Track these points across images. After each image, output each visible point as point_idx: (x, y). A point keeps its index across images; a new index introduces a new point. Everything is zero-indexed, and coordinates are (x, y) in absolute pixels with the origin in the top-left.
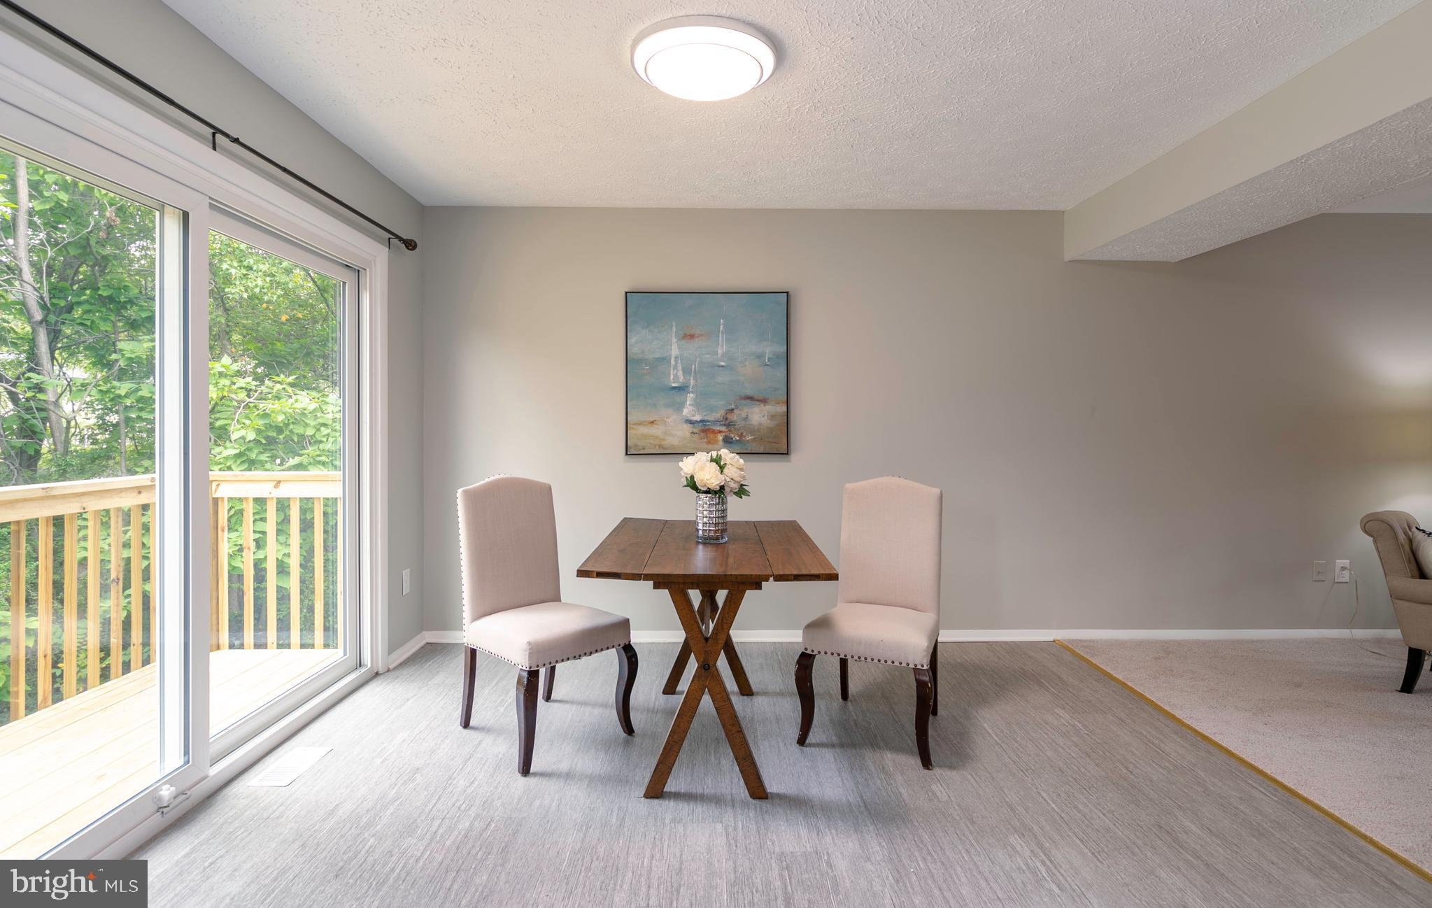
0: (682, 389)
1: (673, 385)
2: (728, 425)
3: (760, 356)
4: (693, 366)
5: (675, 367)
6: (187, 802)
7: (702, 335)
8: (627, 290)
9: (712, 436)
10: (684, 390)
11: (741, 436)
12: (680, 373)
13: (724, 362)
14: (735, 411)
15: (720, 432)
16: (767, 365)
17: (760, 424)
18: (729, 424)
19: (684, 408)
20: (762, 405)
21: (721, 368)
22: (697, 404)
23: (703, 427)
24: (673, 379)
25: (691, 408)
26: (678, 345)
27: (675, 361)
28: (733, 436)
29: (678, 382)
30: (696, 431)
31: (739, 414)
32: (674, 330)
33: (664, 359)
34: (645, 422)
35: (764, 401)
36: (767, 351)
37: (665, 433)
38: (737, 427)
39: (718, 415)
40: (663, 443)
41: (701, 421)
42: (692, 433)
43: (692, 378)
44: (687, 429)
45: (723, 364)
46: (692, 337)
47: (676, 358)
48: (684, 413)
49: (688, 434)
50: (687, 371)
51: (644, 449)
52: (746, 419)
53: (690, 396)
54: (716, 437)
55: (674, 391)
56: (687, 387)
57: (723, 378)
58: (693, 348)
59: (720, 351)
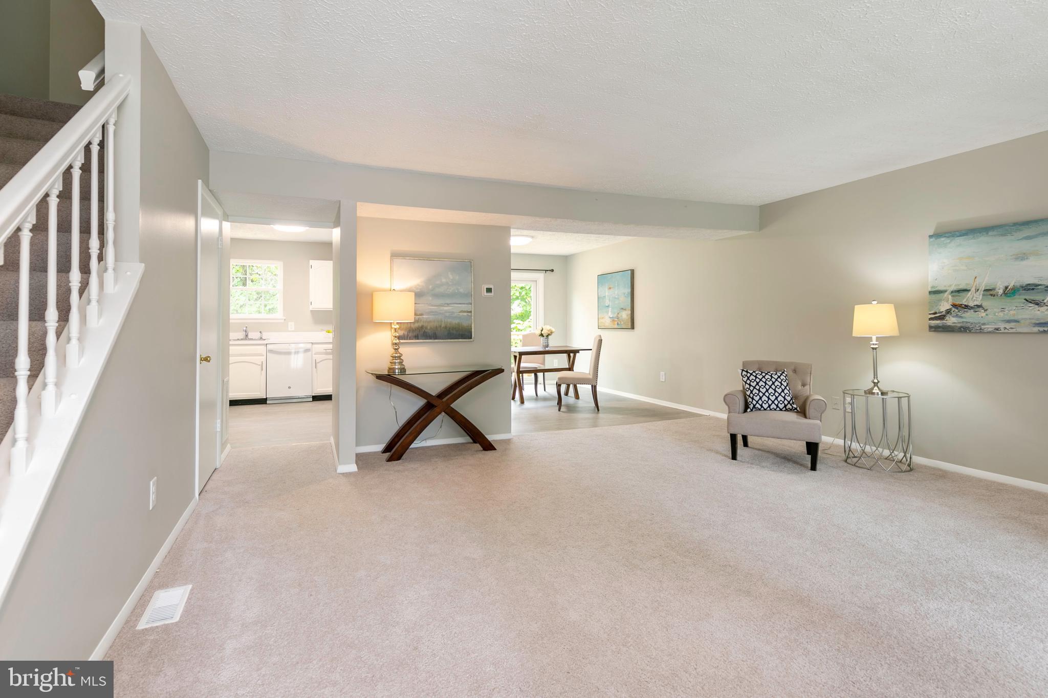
0: (608, 306)
2: (618, 319)
3: (625, 294)
4: (611, 298)
5: (607, 299)
7: (612, 288)
8: (598, 274)
9: (614, 322)
15: (617, 321)
16: (627, 297)
17: (626, 318)
21: (616, 299)
22: (611, 311)
25: (610, 313)
26: (608, 291)
28: (619, 322)
29: (608, 304)
31: (620, 315)
32: (608, 286)
34: (601, 317)
35: (625, 310)
36: (628, 292)
37: (605, 322)
38: (620, 319)
39: (615, 315)
40: (605, 325)
41: (613, 317)
42: (611, 321)
43: (610, 303)
44: (609, 320)
45: (617, 297)
46: (610, 288)
47: (608, 296)
48: (609, 315)
49: (609, 322)
50: (609, 300)
51: (601, 326)
52: (622, 316)
53: (610, 309)
54: (616, 323)
57: (617, 302)
58: (611, 292)
59: (616, 293)
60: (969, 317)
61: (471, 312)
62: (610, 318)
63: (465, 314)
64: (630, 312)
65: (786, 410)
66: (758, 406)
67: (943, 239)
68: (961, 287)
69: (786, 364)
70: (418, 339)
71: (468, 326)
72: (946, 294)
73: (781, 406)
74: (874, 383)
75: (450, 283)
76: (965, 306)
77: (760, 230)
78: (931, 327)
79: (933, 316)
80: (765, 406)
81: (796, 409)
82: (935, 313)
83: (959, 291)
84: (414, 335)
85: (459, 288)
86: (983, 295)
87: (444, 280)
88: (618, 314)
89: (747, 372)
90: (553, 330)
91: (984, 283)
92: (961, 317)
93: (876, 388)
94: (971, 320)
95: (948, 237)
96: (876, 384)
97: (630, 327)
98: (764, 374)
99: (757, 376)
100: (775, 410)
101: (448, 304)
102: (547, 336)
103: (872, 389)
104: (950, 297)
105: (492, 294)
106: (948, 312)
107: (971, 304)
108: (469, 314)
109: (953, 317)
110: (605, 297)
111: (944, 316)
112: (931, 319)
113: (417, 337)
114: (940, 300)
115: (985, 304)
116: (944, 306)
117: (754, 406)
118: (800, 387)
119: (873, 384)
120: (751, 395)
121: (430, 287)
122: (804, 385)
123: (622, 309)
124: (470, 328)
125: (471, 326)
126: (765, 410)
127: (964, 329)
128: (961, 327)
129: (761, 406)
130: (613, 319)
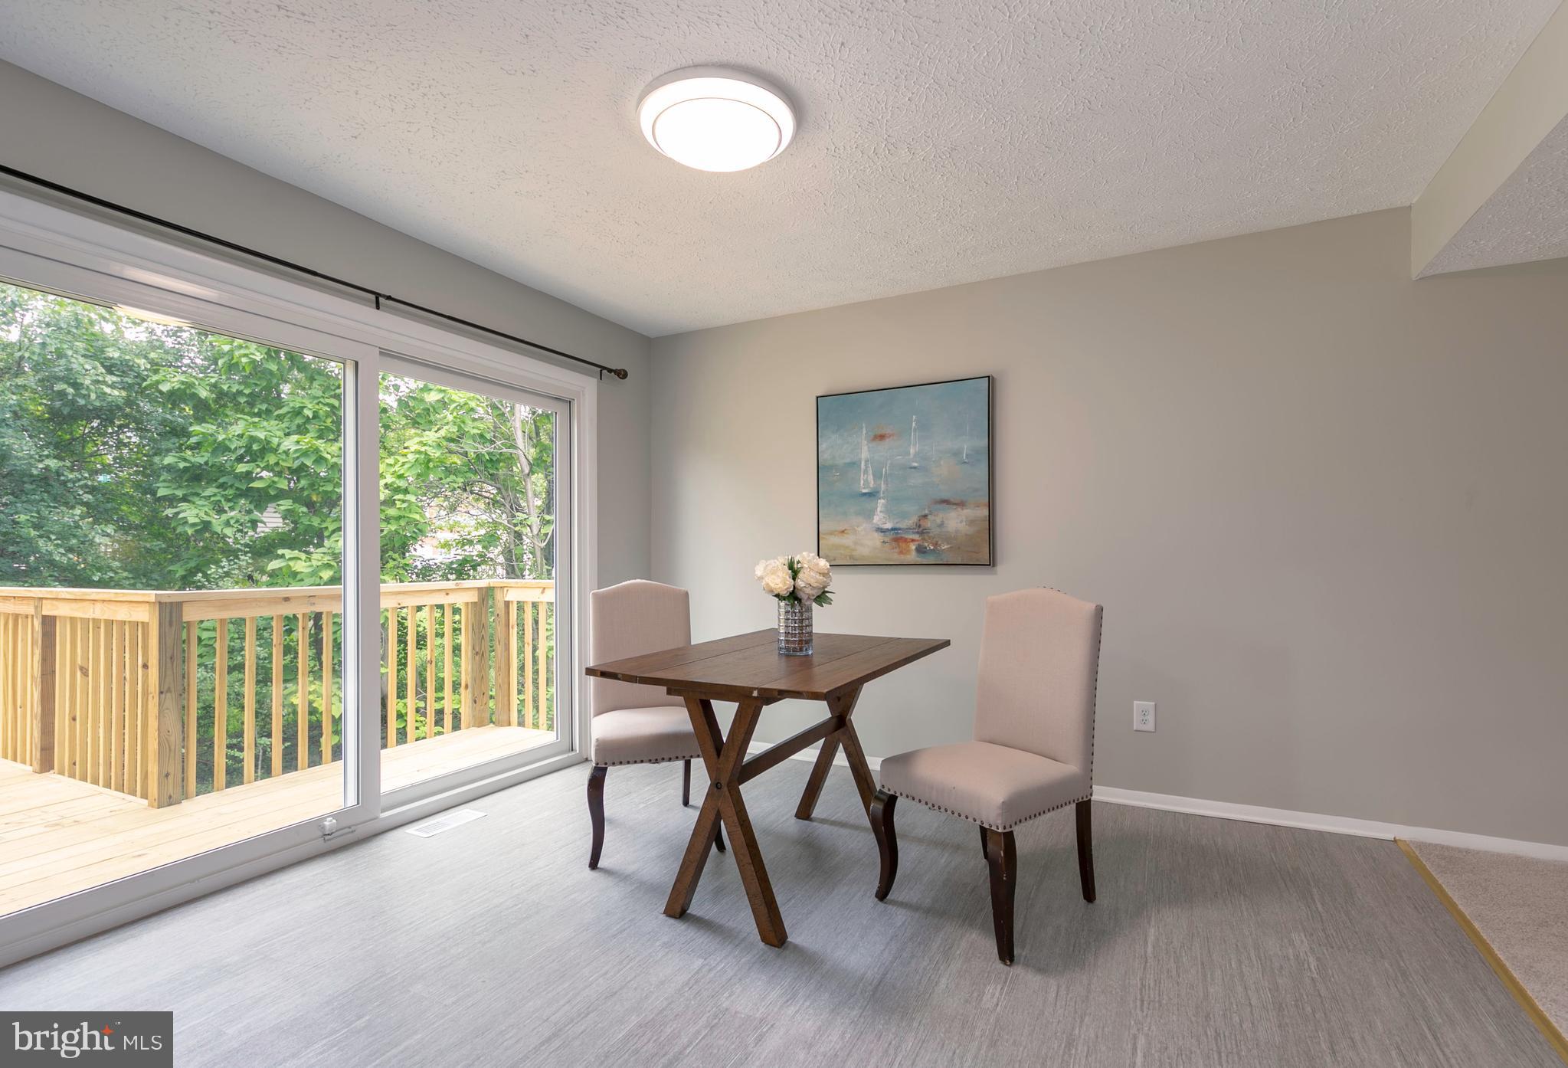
0: (872, 495)
1: (864, 491)
3: (956, 454)
4: (884, 470)
5: (866, 472)
6: (350, 835)
7: (893, 435)
8: (819, 395)
9: (903, 545)
10: (874, 496)
11: (936, 544)
12: (871, 478)
13: (916, 462)
14: (929, 517)
15: (913, 540)
16: (965, 462)
17: (957, 531)
18: (922, 532)
19: (874, 515)
20: (959, 509)
21: (913, 470)
22: (888, 511)
23: (894, 536)
24: (864, 485)
25: (882, 515)
26: (869, 448)
27: (866, 465)
28: (926, 544)
29: (868, 487)
30: (887, 540)
31: (935, 520)
32: (864, 432)
33: (854, 463)
34: (836, 531)
36: (965, 447)
37: (856, 543)
38: (931, 534)
40: (854, 553)
41: (893, 529)
42: (884, 542)
43: (883, 483)
44: (878, 538)
45: (916, 464)
47: (867, 461)
48: (875, 521)
49: (878, 543)
50: (877, 476)
51: (835, 560)
52: (941, 525)
53: (881, 502)
54: (909, 546)
55: (864, 498)
56: (878, 492)
57: (917, 480)
58: (884, 449)
59: (912, 451)
62: (884, 528)
130: (896, 537)
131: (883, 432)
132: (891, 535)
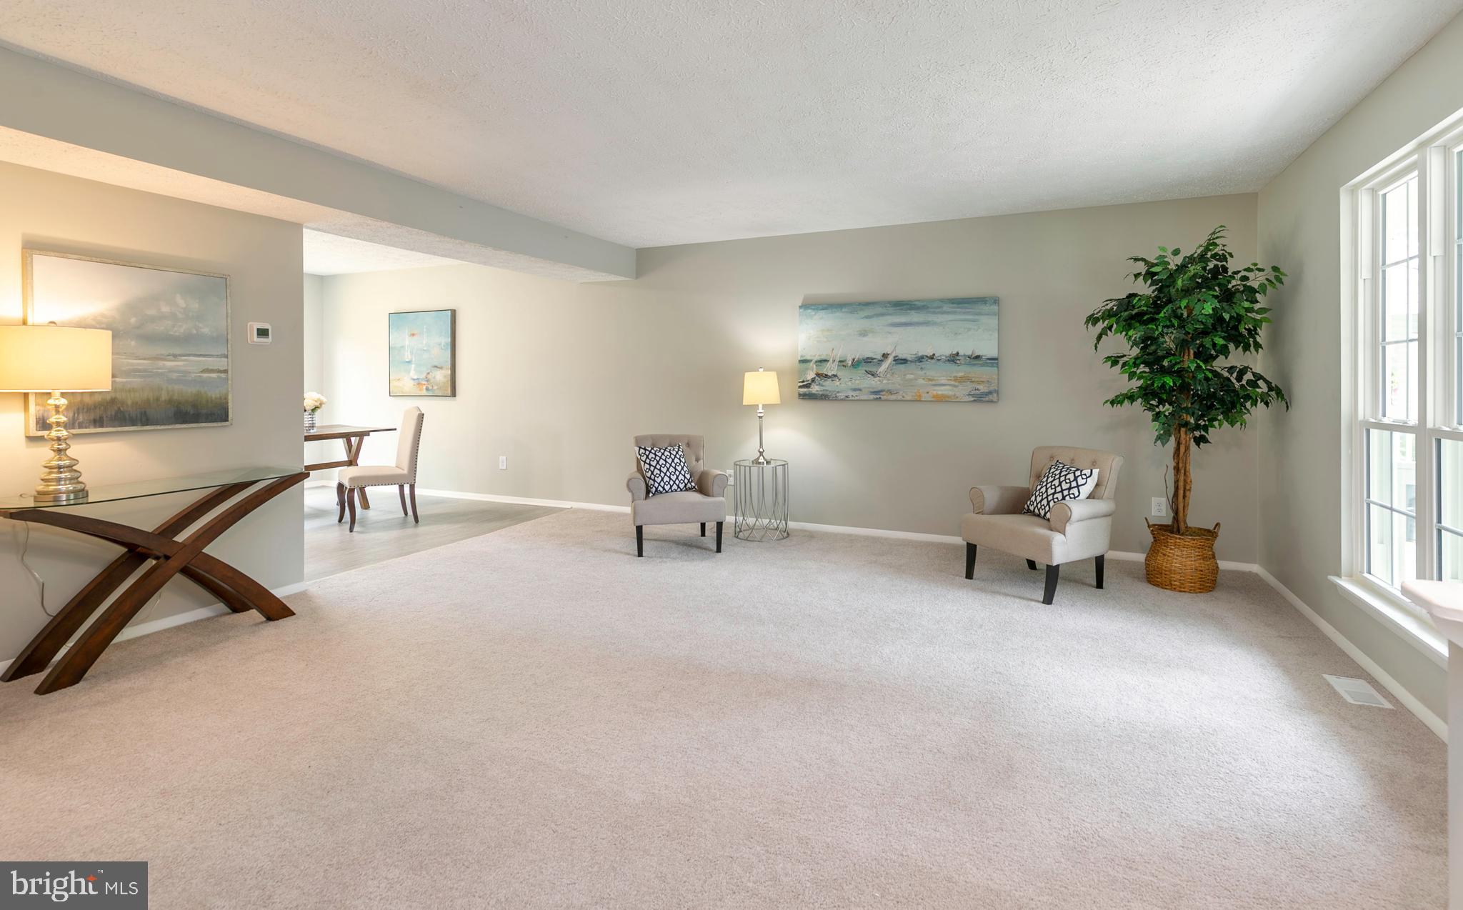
0: (409, 362)
1: (407, 360)
2: (427, 381)
3: (440, 344)
4: (414, 351)
5: (407, 351)
7: (417, 335)
8: (389, 312)
9: (421, 387)
10: (411, 363)
11: (433, 387)
12: (409, 354)
15: (425, 384)
16: (445, 349)
17: (443, 381)
19: (410, 372)
20: (443, 371)
21: (424, 351)
22: (415, 371)
24: (406, 357)
25: (413, 372)
26: (408, 340)
27: (407, 348)
28: (430, 386)
29: (408, 358)
30: (416, 384)
31: (432, 375)
32: (407, 332)
34: (395, 380)
35: (441, 368)
36: (444, 342)
37: (404, 385)
38: (431, 382)
39: (423, 376)
40: (403, 390)
41: (418, 379)
42: (414, 385)
43: (413, 357)
44: (412, 383)
45: (425, 349)
46: (413, 335)
47: (408, 346)
48: (411, 375)
49: (412, 385)
50: (412, 353)
51: (396, 393)
52: (434, 378)
53: (413, 366)
54: (423, 387)
55: (407, 364)
56: (412, 361)
57: (426, 355)
58: (414, 341)
59: (424, 342)
60: (829, 385)
61: (226, 371)
62: (414, 380)
63: (214, 375)
64: (449, 372)
65: (686, 490)
66: (660, 488)
67: (810, 311)
68: (823, 358)
69: (679, 438)
70: (102, 426)
71: (220, 398)
72: (812, 364)
73: (682, 486)
74: (760, 452)
75: (180, 316)
76: (826, 375)
77: (637, 278)
78: (800, 395)
79: (802, 384)
80: (667, 488)
81: (694, 487)
82: (803, 382)
83: (821, 361)
84: (92, 417)
85: (200, 325)
86: (839, 366)
87: (165, 309)
88: (429, 373)
89: (645, 449)
90: (324, 399)
91: (839, 354)
92: (822, 386)
93: (761, 457)
94: (829, 389)
95: (814, 309)
96: (761, 453)
97: (449, 392)
98: (662, 451)
99: (657, 453)
100: (676, 491)
101: (175, 356)
102: (313, 410)
103: (758, 458)
104: (815, 366)
105: (269, 340)
106: (813, 380)
107: (830, 374)
108: (223, 375)
109: (817, 385)
110: (403, 347)
111: (810, 384)
112: (800, 387)
113: (98, 422)
114: (807, 369)
115: (839, 374)
116: (810, 375)
117: (657, 489)
118: (694, 463)
119: (759, 454)
120: (653, 477)
121: (133, 320)
122: (697, 460)
123: (436, 367)
124: (224, 401)
125: (226, 399)
126: (667, 492)
127: (823, 397)
128: (822, 395)
129: (663, 488)
130: (418, 382)
131: (413, 332)
132: (417, 382)
